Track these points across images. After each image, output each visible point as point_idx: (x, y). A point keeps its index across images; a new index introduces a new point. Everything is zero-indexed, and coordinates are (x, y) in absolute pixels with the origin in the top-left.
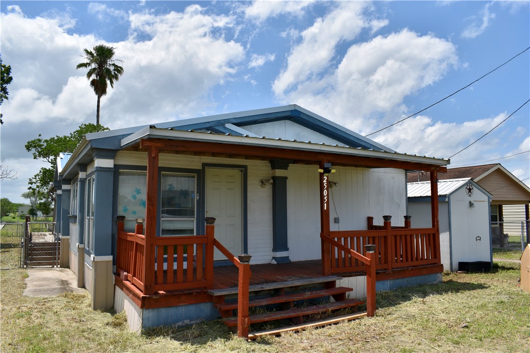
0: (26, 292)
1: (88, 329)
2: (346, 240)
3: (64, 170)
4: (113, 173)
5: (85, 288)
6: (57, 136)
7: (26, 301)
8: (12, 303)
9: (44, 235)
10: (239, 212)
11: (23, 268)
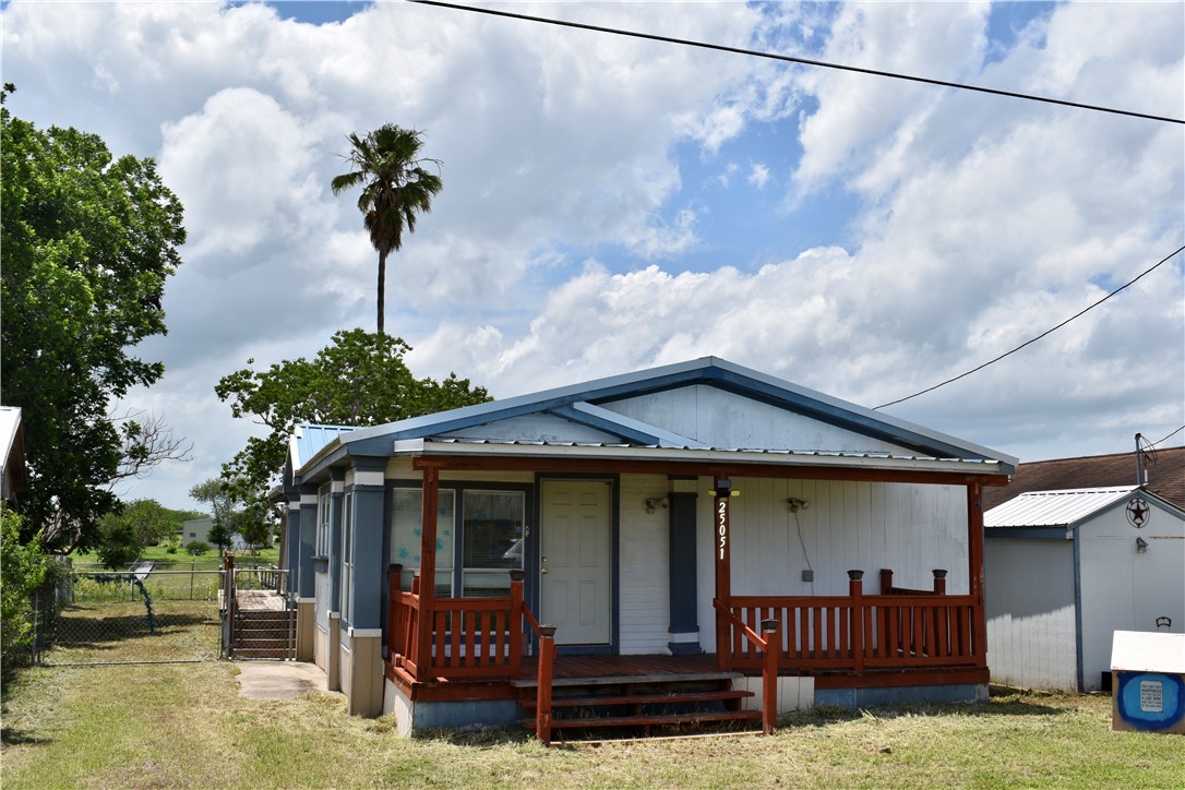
0: (242, 693)
1: (340, 732)
2: (778, 613)
3: (306, 469)
4: (382, 495)
5: (341, 692)
6: (284, 362)
7: (245, 704)
8: (222, 705)
9: (262, 596)
10: (604, 562)
11: (227, 660)
